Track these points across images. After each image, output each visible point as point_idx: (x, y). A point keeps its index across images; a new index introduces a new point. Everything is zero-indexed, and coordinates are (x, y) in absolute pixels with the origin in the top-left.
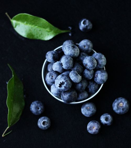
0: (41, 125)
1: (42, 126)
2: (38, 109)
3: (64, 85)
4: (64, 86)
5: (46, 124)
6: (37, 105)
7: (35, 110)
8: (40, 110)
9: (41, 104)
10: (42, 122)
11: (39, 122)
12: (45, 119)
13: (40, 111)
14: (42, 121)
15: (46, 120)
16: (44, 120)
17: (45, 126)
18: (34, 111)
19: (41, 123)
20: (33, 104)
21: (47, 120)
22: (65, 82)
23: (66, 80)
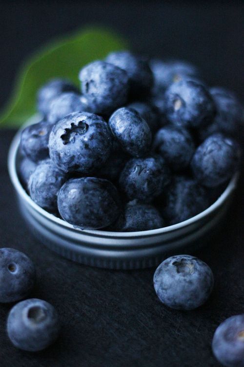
0: (22, 323)
1: (27, 328)
2: (11, 268)
3: (82, 137)
4: (83, 142)
5: (42, 315)
8: (16, 272)
9: (24, 256)
10: (26, 311)
13: (17, 277)
14: (26, 306)
15: (39, 304)
16: (31, 305)
17: (41, 326)
21: (45, 304)
22: (91, 125)
23: (94, 121)
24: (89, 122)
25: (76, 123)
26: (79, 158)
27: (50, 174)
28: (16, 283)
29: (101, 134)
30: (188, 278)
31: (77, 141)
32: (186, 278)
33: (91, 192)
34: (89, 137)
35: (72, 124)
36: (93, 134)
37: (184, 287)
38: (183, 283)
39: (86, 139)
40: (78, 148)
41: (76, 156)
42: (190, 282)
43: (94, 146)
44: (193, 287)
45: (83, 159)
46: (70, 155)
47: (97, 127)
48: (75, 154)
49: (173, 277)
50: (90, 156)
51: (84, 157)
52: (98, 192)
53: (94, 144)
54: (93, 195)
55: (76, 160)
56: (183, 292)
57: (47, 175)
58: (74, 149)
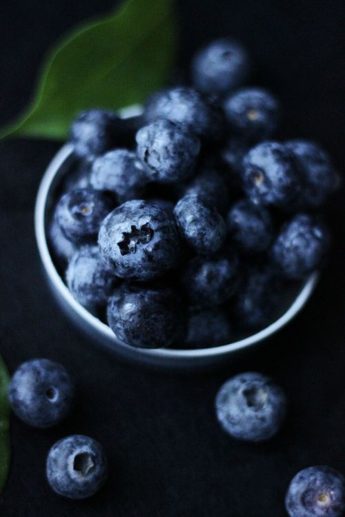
0: (68, 475)
1: (72, 481)
2: (50, 395)
5: (91, 465)
6: (47, 377)
7: (33, 399)
8: (55, 399)
9: (64, 374)
10: (72, 459)
11: (55, 461)
12: (81, 444)
13: (57, 405)
14: (71, 452)
15: (86, 449)
16: (77, 451)
18: (28, 402)
19: (66, 466)
20: (23, 372)
21: (92, 448)
22: (157, 230)
23: (160, 224)
24: (154, 226)
25: (139, 227)
26: (140, 271)
27: (98, 275)
28: (55, 413)
29: (168, 241)
30: (260, 414)
31: (139, 251)
32: (257, 413)
33: (153, 316)
34: (153, 246)
35: (133, 228)
36: (159, 242)
37: (255, 424)
38: (255, 421)
39: (150, 250)
40: (140, 259)
41: (137, 269)
42: (263, 419)
43: (159, 257)
44: (265, 425)
45: (144, 272)
46: (128, 267)
47: (164, 232)
48: (135, 267)
49: (243, 411)
50: (153, 269)
51: (146, 271)
52: (161, 316)
53: (160, 255)
54: (155, 319)
55: (135, 273)
56: (254, 430)
57: (94, 275)
58: (134, 261)
